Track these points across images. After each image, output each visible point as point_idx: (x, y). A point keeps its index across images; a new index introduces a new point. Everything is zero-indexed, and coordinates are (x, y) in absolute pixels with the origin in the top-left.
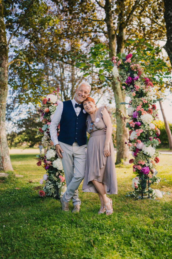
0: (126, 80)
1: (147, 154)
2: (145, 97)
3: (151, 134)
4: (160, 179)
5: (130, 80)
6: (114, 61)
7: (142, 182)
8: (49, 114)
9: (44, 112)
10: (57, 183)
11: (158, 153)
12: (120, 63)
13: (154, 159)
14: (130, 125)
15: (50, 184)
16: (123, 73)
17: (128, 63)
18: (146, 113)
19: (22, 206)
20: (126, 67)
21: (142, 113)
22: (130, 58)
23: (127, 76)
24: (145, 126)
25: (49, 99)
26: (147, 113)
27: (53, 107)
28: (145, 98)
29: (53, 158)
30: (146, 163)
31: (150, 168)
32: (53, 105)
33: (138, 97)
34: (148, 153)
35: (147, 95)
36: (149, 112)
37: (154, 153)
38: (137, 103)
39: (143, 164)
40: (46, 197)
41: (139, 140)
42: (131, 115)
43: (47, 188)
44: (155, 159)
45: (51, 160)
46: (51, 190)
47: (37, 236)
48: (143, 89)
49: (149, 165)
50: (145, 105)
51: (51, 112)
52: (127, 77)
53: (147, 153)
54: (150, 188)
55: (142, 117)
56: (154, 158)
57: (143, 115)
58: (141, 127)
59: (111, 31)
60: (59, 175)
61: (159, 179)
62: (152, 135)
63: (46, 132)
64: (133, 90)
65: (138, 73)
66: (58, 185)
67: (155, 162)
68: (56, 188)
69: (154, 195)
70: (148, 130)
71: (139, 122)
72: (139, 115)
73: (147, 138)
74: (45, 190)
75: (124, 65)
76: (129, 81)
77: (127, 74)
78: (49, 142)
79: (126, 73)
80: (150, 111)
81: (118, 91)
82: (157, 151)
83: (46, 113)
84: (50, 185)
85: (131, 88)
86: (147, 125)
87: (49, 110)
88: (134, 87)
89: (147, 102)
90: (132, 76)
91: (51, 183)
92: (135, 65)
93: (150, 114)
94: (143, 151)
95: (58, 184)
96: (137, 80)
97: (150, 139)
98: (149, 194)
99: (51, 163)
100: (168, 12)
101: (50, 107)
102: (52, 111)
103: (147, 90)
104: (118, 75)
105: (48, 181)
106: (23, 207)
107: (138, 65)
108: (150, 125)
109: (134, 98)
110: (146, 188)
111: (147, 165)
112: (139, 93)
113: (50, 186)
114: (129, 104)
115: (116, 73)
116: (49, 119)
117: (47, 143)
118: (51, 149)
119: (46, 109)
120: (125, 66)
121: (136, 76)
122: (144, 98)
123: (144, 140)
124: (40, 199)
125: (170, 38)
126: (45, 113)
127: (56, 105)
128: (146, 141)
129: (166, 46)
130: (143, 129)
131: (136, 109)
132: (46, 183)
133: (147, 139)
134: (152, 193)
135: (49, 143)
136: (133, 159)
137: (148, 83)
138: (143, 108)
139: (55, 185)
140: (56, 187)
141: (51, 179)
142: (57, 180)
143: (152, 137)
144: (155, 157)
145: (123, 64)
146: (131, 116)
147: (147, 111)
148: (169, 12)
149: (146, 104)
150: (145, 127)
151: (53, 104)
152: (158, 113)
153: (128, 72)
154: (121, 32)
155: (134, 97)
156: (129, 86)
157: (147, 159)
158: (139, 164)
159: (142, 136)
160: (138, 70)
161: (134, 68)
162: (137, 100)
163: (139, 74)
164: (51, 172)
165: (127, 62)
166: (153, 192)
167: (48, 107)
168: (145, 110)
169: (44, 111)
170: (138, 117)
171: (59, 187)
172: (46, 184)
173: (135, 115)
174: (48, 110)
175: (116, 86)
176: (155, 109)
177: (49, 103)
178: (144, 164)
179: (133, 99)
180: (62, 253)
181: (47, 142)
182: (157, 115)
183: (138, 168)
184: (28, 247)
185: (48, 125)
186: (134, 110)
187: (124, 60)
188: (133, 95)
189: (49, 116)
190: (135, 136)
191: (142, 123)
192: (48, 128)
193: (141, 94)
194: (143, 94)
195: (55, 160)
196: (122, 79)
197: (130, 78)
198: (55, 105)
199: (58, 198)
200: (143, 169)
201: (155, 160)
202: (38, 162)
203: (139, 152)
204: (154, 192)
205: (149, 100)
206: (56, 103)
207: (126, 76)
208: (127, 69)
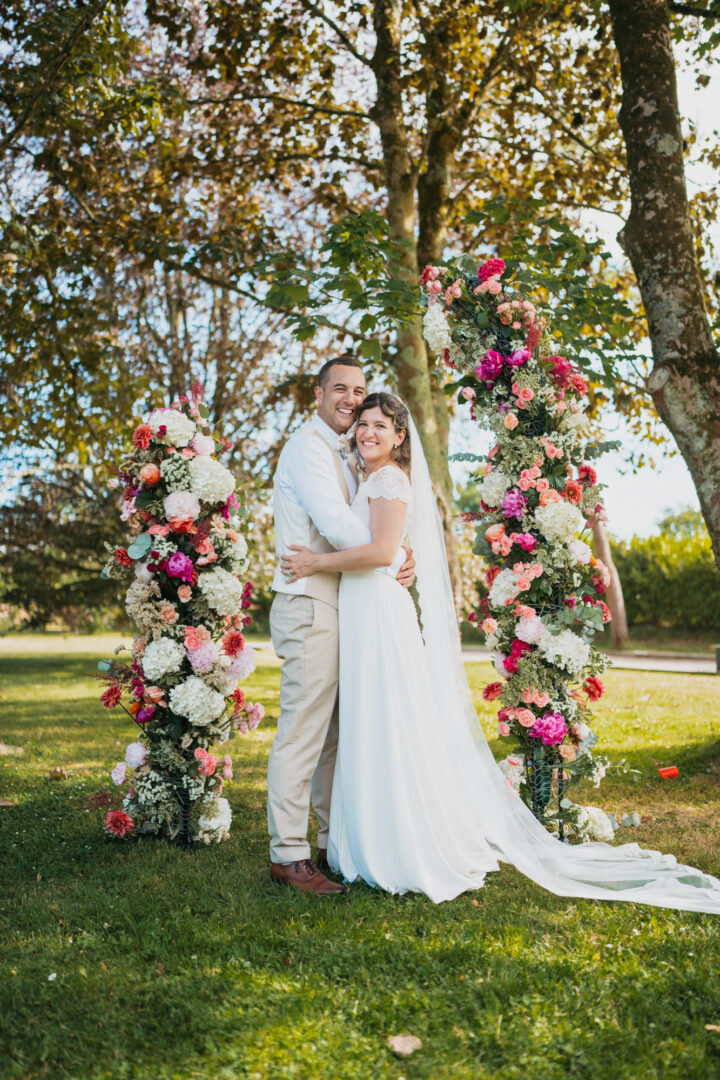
0: (478, 363)
1: (559, 665)
2: (554, 433)
3: (577, 584)
4: (609, 763)
5: (497, 365)
6: (434, 287)
7: (533, 777)
8: (159, 492)
9: (138, 481)
10: (184, 779)
11: (598, 659)
12: (459, 292)
13: (584, 685)
14: (490, 543)
15: (154, 784)
16: (468, 335)
17: (489, 297)
18: (559, 497)
19: (39, 877)
20: (481, 311)
21: (543, 498)
22: (497, 276)
23: (484, 345)
24: (551, 549)
25: (163, 429)
26: (561, 500)
27: (177, 461)
28: (554, 436)
29: (173, 674)
30: (554, 700)
31: (570, 719)
32: (177, 455)
33: (528, 434)
34: (564, 661)
35: (562, 426)
36: (570, 493)
37: (585, 660)
38: (520, 455)
39: (542, 703)
40: (136, 839)
41: (524, 608)
42: (497, 504)
43: (142, 799)
44: (588, 684)
45: (165, 684)
46: (162, 808)
47: (126, 998)
48: (547, 402)
49: (567, 710)
50: (554, 466)
51: (169, 483)
52: (483, 351)
53: (560, 661)
54: (566, 803)
55: (544, 516)
56: (581, 681)
57: (545, 505)
58: (535, 556)
59: (397, 158)
60: (195, 745)
61: (604, 763)
62: (576, 589)
63: (145, 565)
64: (507, 404)
65: (526, 336)
66: (189, 788)
67: (585, 695)
68: (180, 803)
69: (583, 828)
70: (562, 566)
71: (528, 535)
72: (527, 507)
73: (557, 599)
74: (132, 807)
75: (470, 304)
76: (493, 366)
77: (484, 337)
78: (158, 609)
79: (480, 333)
80: (575, 492)
81: (421, 405)
82: (595, 653)
83: (144, 486)
84: (153, 787)
85: (499, 398)
86: (561, 546)
87: (162, 475)
88: (510, 394)
89: (560, 457)
90: (503, 350)
91: (159, 779)
92: (516, 304)
93: (574, 501)
94: (543, 653)
95: (188, 784)
96: (523, 363)
97: (570, 603)
98: (561, 826)
99: (162, 694)
100: (636, 102)
101: (164, 464)
102: (172, 478)
103: (562, 406)
104: (446, 341)
105: (146, 770)
106: (43, 879)
107: (527, 304)
108: (572, 547)
109: (512, 437)
110: (551, 800)
111: (556, 707)
112: (529, 418)
113: (154, 790)
114: (489, 460)
115: (437, 334)
116: (158, 511)
117: (150, 610)
118: (165, 639)
119: (148, 471)
120: (477, 308)
121: (519, 348)
122: (550, 438)
123: (546, 609)
124: (111, 845)
125: (642, 204)
126: (140, 485)
127: (192, 454)
128: (552, 611)
129: (626, 235)
130: (543, 562)
131: (515, 482)
132: (141, 779)
133: (556, 602)
134: (575, 821)
135: (156, 612)
136: (498, 685)
137: (568, 379)
138: (545, 480)
139: (175, 787)
140: (181, 796)
141: (161, 761)
142: (184, 768)
143: (577, 598)
144: (587, 676)
145: (470, 300)
146: (496, 508)
147: (560, 491)
148: (641, 101)
149: (558, 462)
150: (554, 555)
151: (179, 450)
152: (601, 500)
153: (490, 331)
154: (438, 166)
155: (513, 434)
156: (490, 389)
157: (557, 684)
158: (522, 705)
159: (539, 591)
160: (528, 326)
161: (511, 317)
162: (524, 444)
163: (532, 340)
164: (163, 733)
165: (483, 292)
166: (579, 817)
167: (157, 461)
168: (554, 486)
169: (140, 478)
170: (527, 514)
171: (194, 794)
172: (139, 784)
173: (512, 505)
174: (156, 476)
175: (413, 382)
176: (593, 481)
177: (160, 445)
178: (545, 704)
179: (508, 440)
180: (247, 1068)
181: (149, 606)
182: (598, 509)
183: (521, 721)
184: (100, 1046)
185: (153, 538)
186: (509, 485)
187: (471, 282)
188: (506, 423)
189: (160, 499)
190: (509, 592)
191: (542, 539)
192: (154, 549)
193: (538, 422)
194: (544, 422)
195: (180, 682)
196: (463, 356)
197: (494, 357)
198: (185, 455)
199: (186, 841)
200: (541, 725)
201: (587, 690)
202: (106, 689)
203: (528, 653)
204: (581, 819)
205: (569, 447)
206: (190, 447)
207: (478, 349)
208: (483, 319)
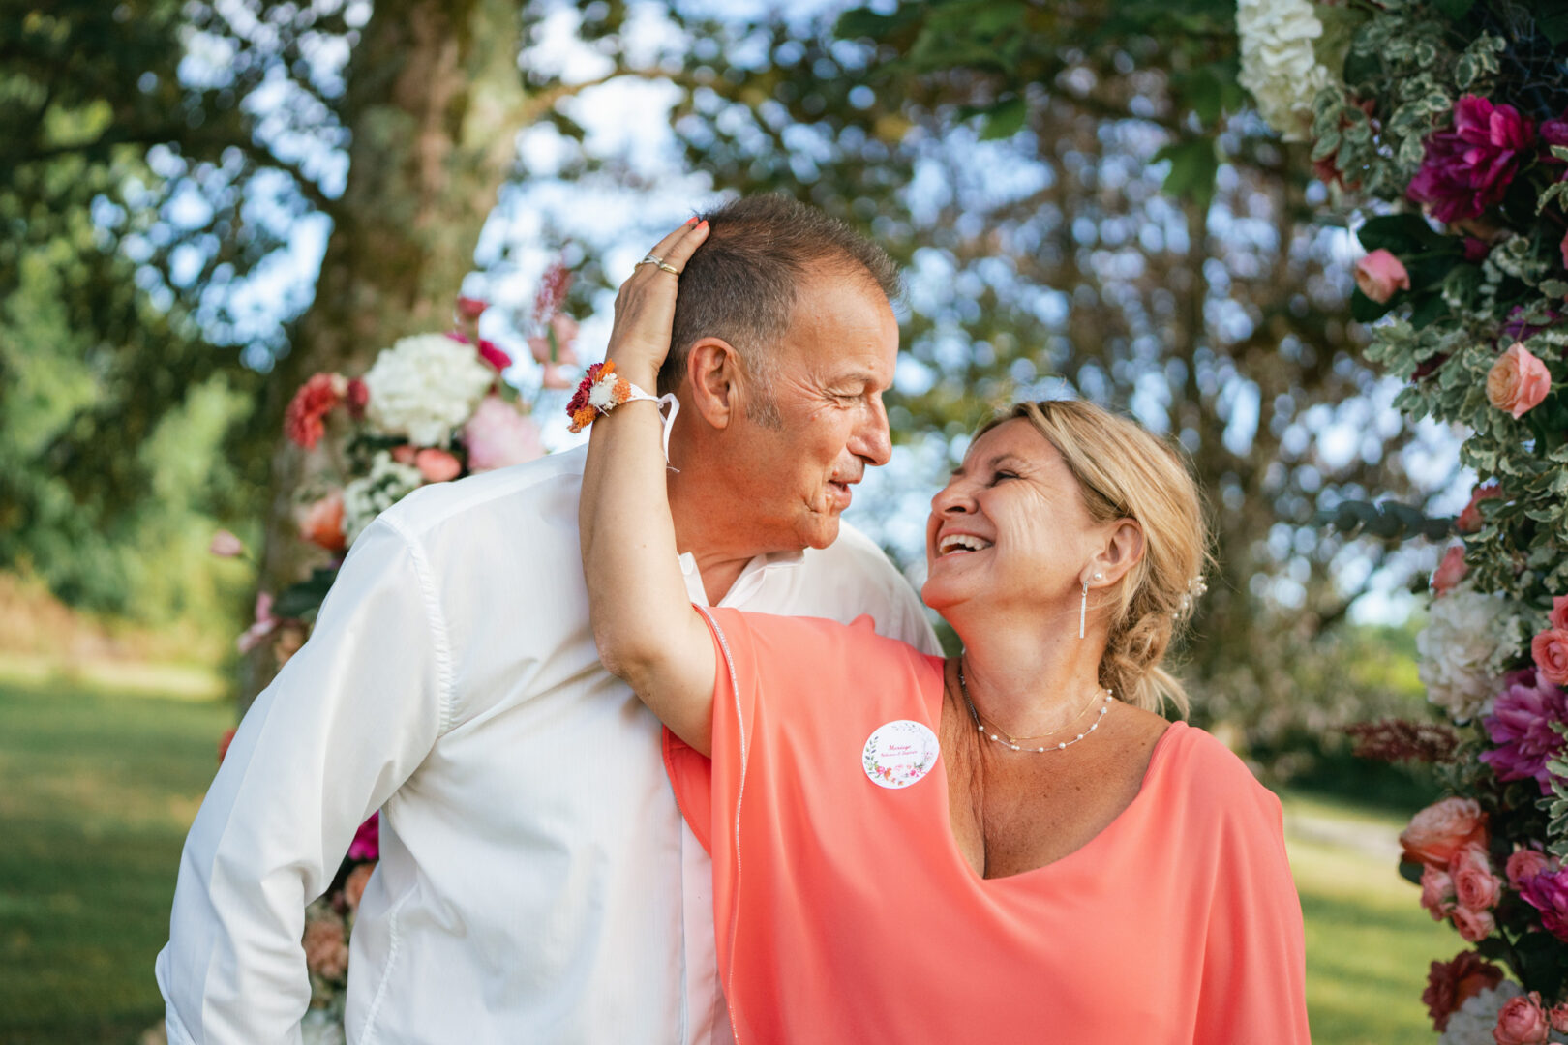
0: (1411, 152)
5: (1489, 153)
23: (1447, 81)
27: (378, 486)
42: (1472, 714)
52: (1436, 103)
64: (1528, 313)
76: (1471, 158)
77: (1452, 52)
87: (344, 527)
101: (354, 488)
115: (1270, 59)
131: (1539, 634)
153: (1483, 18)
156: (1470, 257)
173: (1519, 729)
174: (332, 527)
186: (1514, 646)
188: (1495, 391)
196: (1361, 132)
197: (1483, 124)
206: (457, 447)
207: (1419, 97)
